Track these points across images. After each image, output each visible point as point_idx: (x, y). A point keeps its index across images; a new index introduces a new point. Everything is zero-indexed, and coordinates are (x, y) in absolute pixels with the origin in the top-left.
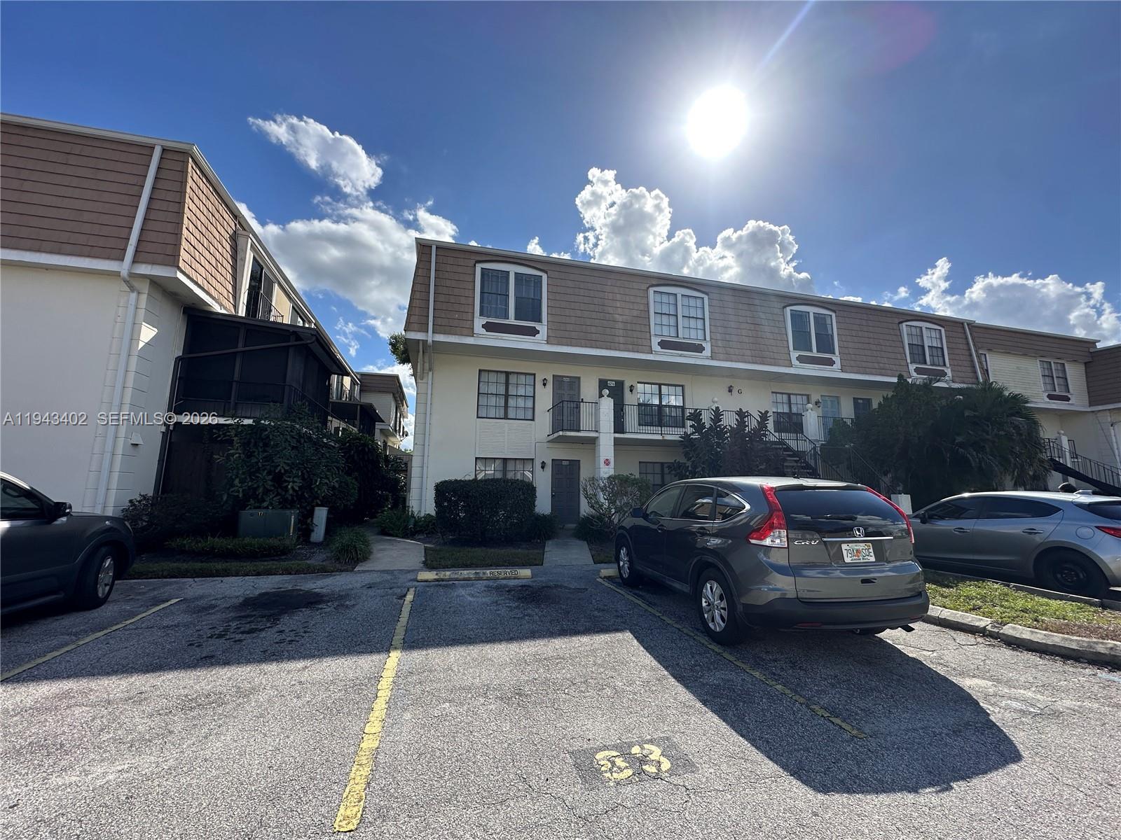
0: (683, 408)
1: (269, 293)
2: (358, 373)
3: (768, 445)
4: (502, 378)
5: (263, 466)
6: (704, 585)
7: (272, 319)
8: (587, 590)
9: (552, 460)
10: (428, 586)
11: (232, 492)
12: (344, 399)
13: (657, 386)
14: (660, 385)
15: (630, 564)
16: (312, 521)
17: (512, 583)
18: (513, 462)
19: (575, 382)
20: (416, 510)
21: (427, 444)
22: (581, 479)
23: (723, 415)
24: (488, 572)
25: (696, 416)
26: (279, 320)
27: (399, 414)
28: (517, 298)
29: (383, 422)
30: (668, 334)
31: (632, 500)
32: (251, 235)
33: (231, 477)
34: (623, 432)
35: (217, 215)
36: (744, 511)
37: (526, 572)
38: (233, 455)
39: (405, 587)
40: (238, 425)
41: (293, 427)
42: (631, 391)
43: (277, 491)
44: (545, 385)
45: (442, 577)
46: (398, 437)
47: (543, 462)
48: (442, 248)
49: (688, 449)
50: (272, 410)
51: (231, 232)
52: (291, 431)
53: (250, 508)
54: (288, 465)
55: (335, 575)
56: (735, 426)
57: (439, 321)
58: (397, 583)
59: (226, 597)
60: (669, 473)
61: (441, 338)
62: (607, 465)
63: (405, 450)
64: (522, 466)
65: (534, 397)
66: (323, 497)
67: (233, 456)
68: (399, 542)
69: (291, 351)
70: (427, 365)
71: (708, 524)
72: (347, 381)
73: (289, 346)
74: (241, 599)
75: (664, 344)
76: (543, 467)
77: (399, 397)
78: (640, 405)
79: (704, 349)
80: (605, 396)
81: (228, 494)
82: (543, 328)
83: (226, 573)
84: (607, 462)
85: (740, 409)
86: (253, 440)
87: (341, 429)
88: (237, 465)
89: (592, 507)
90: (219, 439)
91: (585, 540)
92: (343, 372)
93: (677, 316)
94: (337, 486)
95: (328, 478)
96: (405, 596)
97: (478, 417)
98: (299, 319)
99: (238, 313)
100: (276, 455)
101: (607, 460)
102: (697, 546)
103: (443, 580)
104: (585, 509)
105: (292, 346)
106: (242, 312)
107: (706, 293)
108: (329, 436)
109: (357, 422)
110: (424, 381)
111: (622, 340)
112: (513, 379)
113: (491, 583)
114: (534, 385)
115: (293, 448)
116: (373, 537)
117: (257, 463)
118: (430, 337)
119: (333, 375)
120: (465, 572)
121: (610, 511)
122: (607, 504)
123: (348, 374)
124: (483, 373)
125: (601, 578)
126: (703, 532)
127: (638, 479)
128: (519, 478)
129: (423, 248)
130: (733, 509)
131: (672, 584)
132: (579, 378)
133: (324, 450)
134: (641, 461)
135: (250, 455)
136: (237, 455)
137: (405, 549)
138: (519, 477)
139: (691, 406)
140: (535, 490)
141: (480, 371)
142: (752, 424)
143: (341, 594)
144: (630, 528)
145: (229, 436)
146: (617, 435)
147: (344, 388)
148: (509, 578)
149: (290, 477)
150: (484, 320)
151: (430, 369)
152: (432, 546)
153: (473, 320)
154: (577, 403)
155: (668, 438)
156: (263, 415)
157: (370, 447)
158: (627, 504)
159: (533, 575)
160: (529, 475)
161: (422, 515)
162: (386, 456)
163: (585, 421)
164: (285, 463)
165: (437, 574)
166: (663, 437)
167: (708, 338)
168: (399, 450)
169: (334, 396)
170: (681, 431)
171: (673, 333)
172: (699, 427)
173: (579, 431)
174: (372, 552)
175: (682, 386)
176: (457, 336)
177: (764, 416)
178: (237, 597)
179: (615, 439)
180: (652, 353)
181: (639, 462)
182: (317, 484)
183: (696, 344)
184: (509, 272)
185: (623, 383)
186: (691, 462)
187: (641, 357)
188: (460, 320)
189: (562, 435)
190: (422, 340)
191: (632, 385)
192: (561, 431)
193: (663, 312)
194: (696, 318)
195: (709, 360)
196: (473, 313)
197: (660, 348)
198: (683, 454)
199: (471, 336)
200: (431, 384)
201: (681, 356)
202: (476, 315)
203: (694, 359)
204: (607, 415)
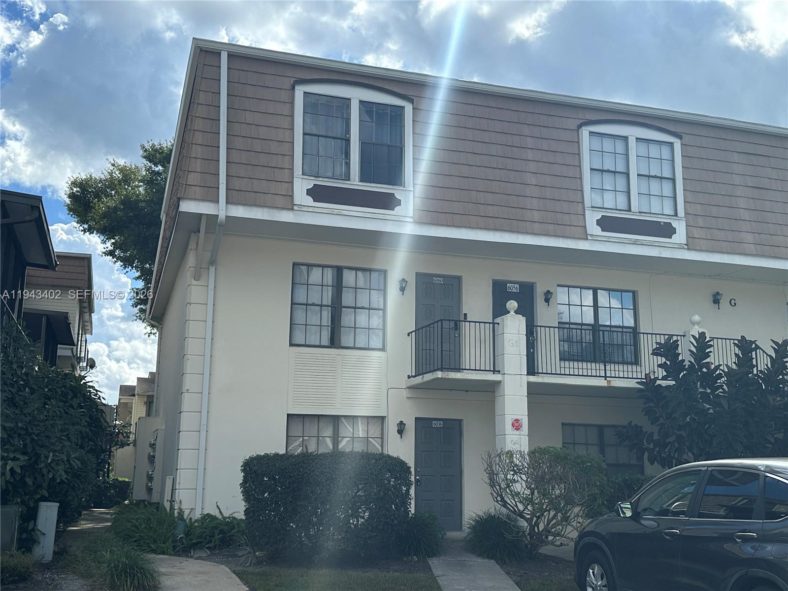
0: (636, 332)
4: (331, 277)
9: (416, 418)
13: (591, 292)
14: (595, 290)
18: (350, 422)
19: (453, 285)
20: (186, 506)
21: (206, 390)
23: (711, 346)
28: (365, 146)
30: (612, 202)
42: (547, 300)
44: (402, 289)
47: (401, 422)
48: (237, 55)
49: (652, 405)
56: (734, 367)
57: (237, 184)
61: (239, 212)
62: (517, 429)
64: (365, 430)
65: (384, 310)
70: (208, 256)
75: (606, 224)
76: (400, 432)
78: (562, 326)
79: (674, 231)
80: (512, 313)
82: (407, 197)
84: (517, 425)
85: (743, 337)
91: (492, 559)
93: (628, 175)
97: (291, 345)
101: (517, 420)
104: (473, 506)
107: (678, 136)
110: (202, 282)
111: (536, 215)
112: (348, 279)
114: (385, 290)
118: (222, 210)
124: (300, 270)
127: (562, 453)
128: (360, 451)
129: (206, 53)
132: (459, 278)
134: (565, 421)
138: (360, 447)
139: (652, 328)
141: (294, 264)
142: (762, 362)
146: (532, 379)
150: (310, 182)
151: (214, 263)
153: (292, 183)
154: (456, 322)
155: (617, 383)
160: (377, 443)
161: (197, 515)
163: (475, 354)
166: (609, 382)
167: (681, 212)
170: (639, 373)
171: (622, 203)
172: (673, 367)
173: (459, 370)
175: (634, 293)
176: (265, 210)
179: (529, 384)
180: (587, 239)
181: (563, 424)
182: (49, 461)
183: (662, 224)
184: (350, 99)
185: (533, 286)
186: (658, 425)
187: (568, 245)
188: (270, 182)
189: (442, 378)
190: (207, 214)
191: (548, 291)
192: (438, 370)
193: (605, 168)
194: (661, 178)
195: (683, 250)
196: (292, 169)
197: (601, 230)
198: (643, 411)
199: (288, 209)
200: (213, 288)
201: (635, 243)
202: (297, 173)
203: (658, 248)
204: (515, 345)
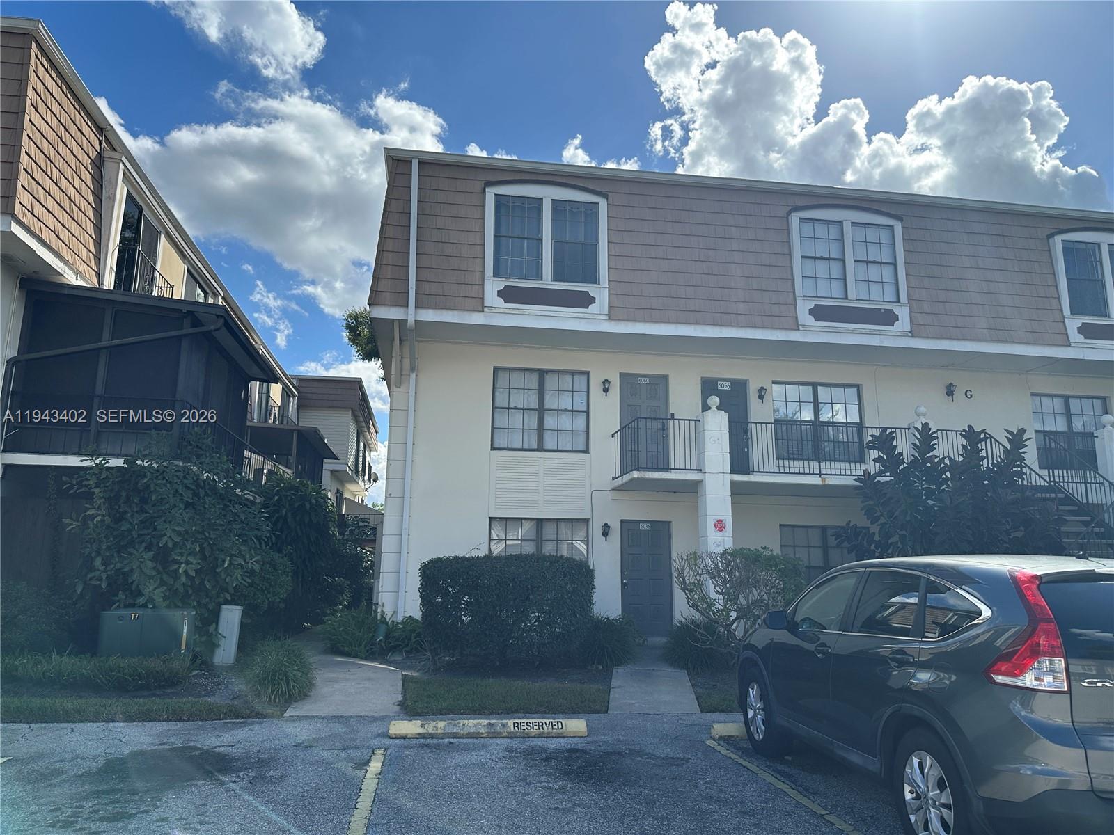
0: (860, 427)
1: (152, 250)
2: (293, 377)
3: (1028, 493)
4: (533, 381)
5: (140, 535)
6: (906, 760)
7: (155, 293)
8: (687, 760)
9: (621, 521)
10: (406, 747)
11: (91, 579)
12: (271, 421)
13: (811, 388)
14: (815, 386)
15: (766, 715)
16: (216, 629)
17: (553, 744)
18: (553, 526)
19: (660, 383)
20: (388, 609)
21: (407, 495)
22: (674, 555)
23: (937, 438)
24: (510, 723)
25: (885, 440)
26: (167, 294)
27: (362, 445)
28: (556, 244)
29: (336, 458)
30: (829, 294)
31: (769, 594)
32: (124, 159)
33: (90, 554)
34: (747, 471)
35: (72, 128)
36: (980, 620)
37: (576, 725)
38: (92, 518)
39: (368, 748)
40: (101, 468)
41: (187, 471)
42: (761, 397)
43: (161, 579)
44: (606, 390)
45: (431, 730)
46: (361, 482)
47: (606, 524)
48: (428, 162)
49: (871, 503)
50: (153, 442)
51: (93, 154)
52: (185, 477)
53: (119, 607)
54: (179, 534)
55: (252, 724)
56: (961, 459)
57: (426, 288)
58: (355, 740)
59: (78, 757)
60: (838, 546)
61: (429, 315)
62: (721, 530)
63: (374, 505)
64: (569, 533)
65: (588, 412)
66: (235, 588)
67: (92, 520)
68: (360, 666)
69: (185, 344)
70: (407, 362)
71: (912, 644)
72: (276, 391)
73: (180, 338)
74: (101, 762)
75: (820, 313)
76: (605, 534)
77: (363, 414)
78: (777, 422)
79: (896, 318)
80: (714, 408)
81: (85, 583)
82: (601, 294)
83: (78, 716)
84: (719, 526)
85: (970, 427)
86: (124, 494)
87: (265, 471)
88: (99, 534)
89: (695, 606)
90: (72, 491)
91: (683, 668)
92: (270, 376)
93: (843, 261)
94: (257, 568)
95: (243, 557)
96: (367, 763)
97: (493, 448)
98: (199, 291)
99: (102, 284)
100: (160, 517)
101: (720, 521)
102: (891, 683)
103: (432, 736)
104: (682, 610)
105: (185, 336)
106: (109, 283)
107: (899, 218)
108: (246, 483)
109: (293, 460)
110: (403, 389)
111: (742, 307)
112: (551, 382)
113: (515, 744)
114: (588, 392)
115: (187, 505)
116: (317, 658)
117: (130, 531)
118: (412, 315)
119: (253, 382)
120: (471, 722)
121: (728, 616)
122: (722, 602)
123: (276, 380)
124: (501, 374)
125: (713, 739)
126: (903, 659)
127: (778, 557)
128: (565, 555)
129: (398, 162)
130: (960, 616)
131: (845, 755)
132: (666, 378)
133: (236, 509)
134: (784, 522)
135: (119, 519)
136: (99, 519)
137: (369, 679)
138: (565, 552)
139: (875, 422)
140: (593, 575)
141: (496, 370)
142: (994, 454)
143: (262, 756)
144: (764, 647)
145: (86, 486)
146: (737, 477)
147: (271, 403)
148: (548, 736)
149: (181, 554)
150: (501, 284)
151: (413, 369)
152: (415, 674)
153: (483, 285)
154: (662, 421)
155: (833, 481)
156: (140, 451)
157: (313, 501)
158: (758, 603)
159: (591, 731)
160: (582, 547)
161: (400, 618)
162: (341, 516)
163: (678, 453)
164: (174, 530)
165: (422, 725)
166: (823, 480)
167: (904, 298)
168: (362, 505)
169: (255, 416)
170: (858, 469)
171: (837, 292)
172: (891, 460)
173: (667, 469)
174: (313, 685)
175: (858, 387)
176: (456, 312)
177: (1017, 439)
178: (95, 758)
179: (733, 483)
180: (799, 329)
181: (780, 525)
182: (226, 566)
183: (883, 311)
184: (542, 199)
185: (746, 383)
186: (878, 525)
187: (778, 336)
188: (460, 285)
189: (638, 478)
190: (399, 320)
191: (762, 388)
192: (635, 470)
193: (818, 255)
194: (881, 263)
195: (907, 338)
196: (483, 272)
197: (813, 319)
198: (862, 510)
199: (479, 311)
200: (414, 394)
201: (853, 332)
202: (488, 275)
203: (878, 336)
204: (717, 442)
